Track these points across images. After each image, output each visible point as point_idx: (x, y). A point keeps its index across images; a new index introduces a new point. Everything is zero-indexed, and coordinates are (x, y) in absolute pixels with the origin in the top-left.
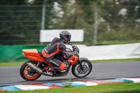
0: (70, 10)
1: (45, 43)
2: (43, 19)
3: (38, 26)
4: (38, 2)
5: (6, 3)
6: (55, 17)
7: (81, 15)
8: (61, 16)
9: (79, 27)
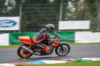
0: (80, 6)
1: (62, 30)
2: (61, 13)
3: (57, 18)
4: (57, 1)
5: (34, 3)
6: (69, 12)
7: (88, 10)
8: (74, 11)
9: (87, 19)
